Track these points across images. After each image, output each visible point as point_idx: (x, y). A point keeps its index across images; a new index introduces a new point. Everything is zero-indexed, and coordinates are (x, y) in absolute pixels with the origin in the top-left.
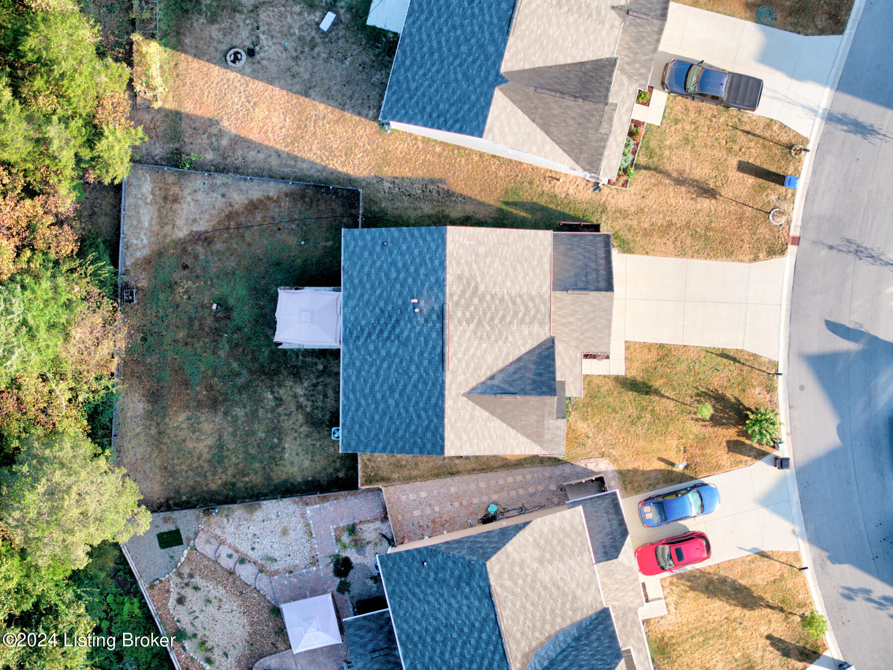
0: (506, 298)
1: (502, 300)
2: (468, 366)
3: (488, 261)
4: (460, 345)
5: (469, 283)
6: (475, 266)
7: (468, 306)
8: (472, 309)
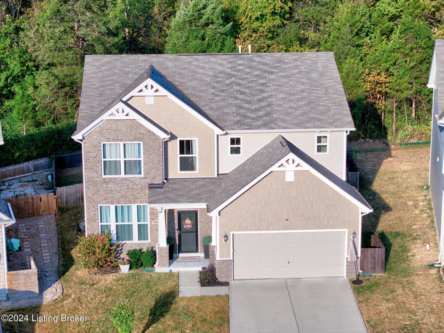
0: (265, 95)
1: (262, 91)
2: (184, 69)
3: (304, 80)
4: (206, 63)
5: (276, 67)
6: (295, 71)
7: (251, 67)
8: (248, 70)
